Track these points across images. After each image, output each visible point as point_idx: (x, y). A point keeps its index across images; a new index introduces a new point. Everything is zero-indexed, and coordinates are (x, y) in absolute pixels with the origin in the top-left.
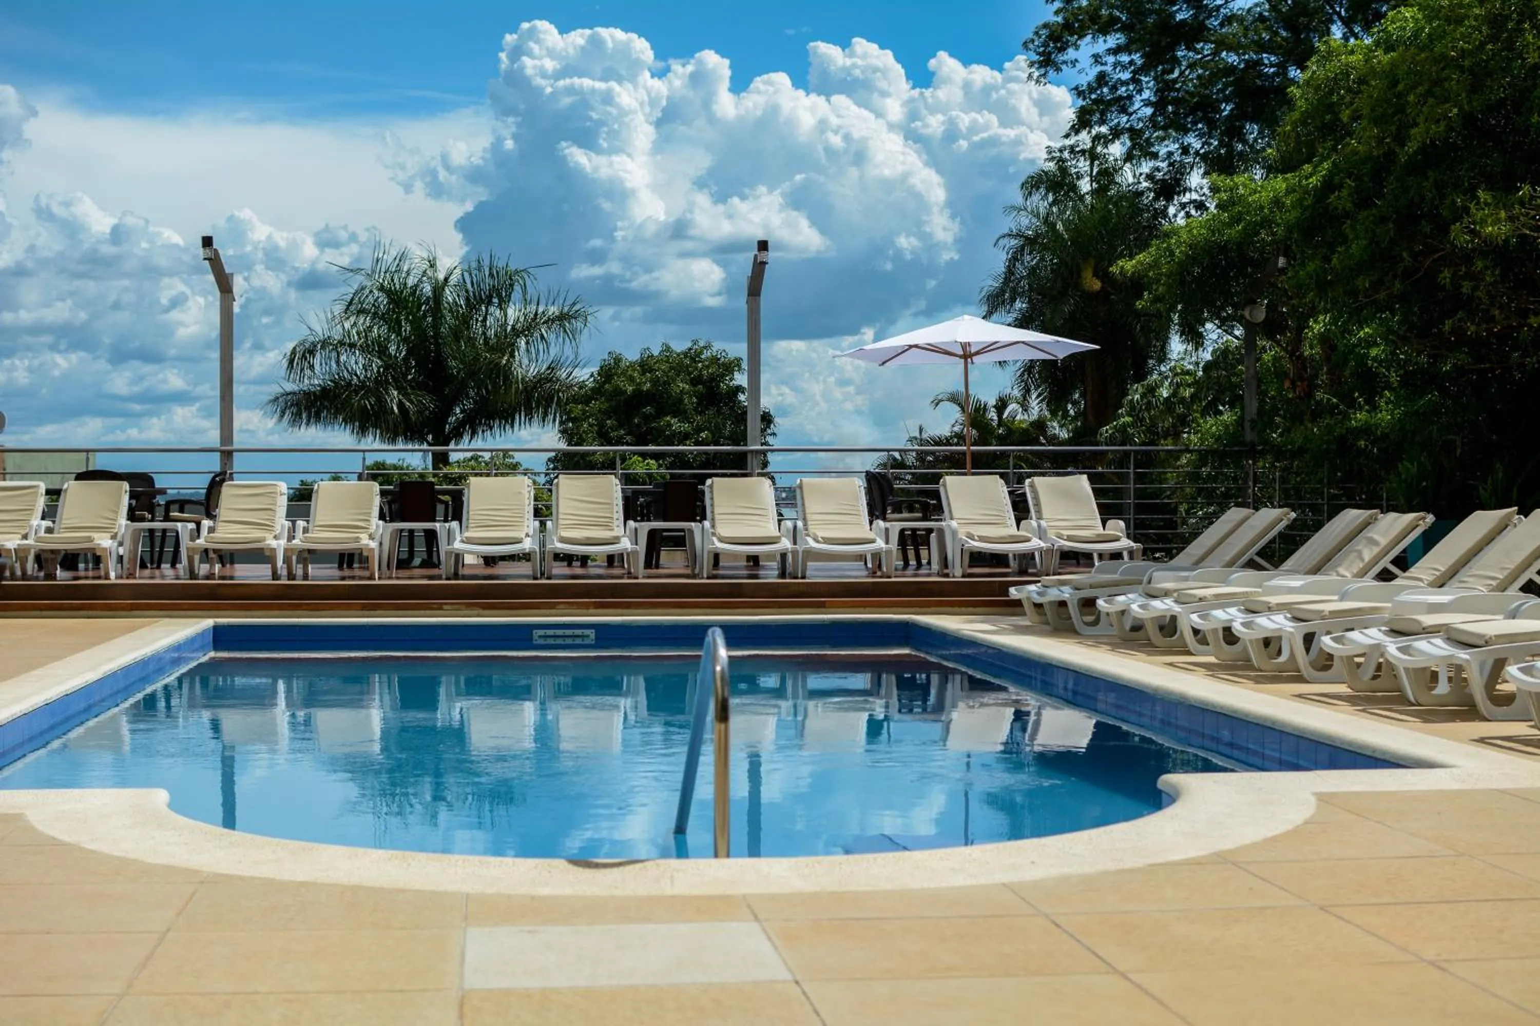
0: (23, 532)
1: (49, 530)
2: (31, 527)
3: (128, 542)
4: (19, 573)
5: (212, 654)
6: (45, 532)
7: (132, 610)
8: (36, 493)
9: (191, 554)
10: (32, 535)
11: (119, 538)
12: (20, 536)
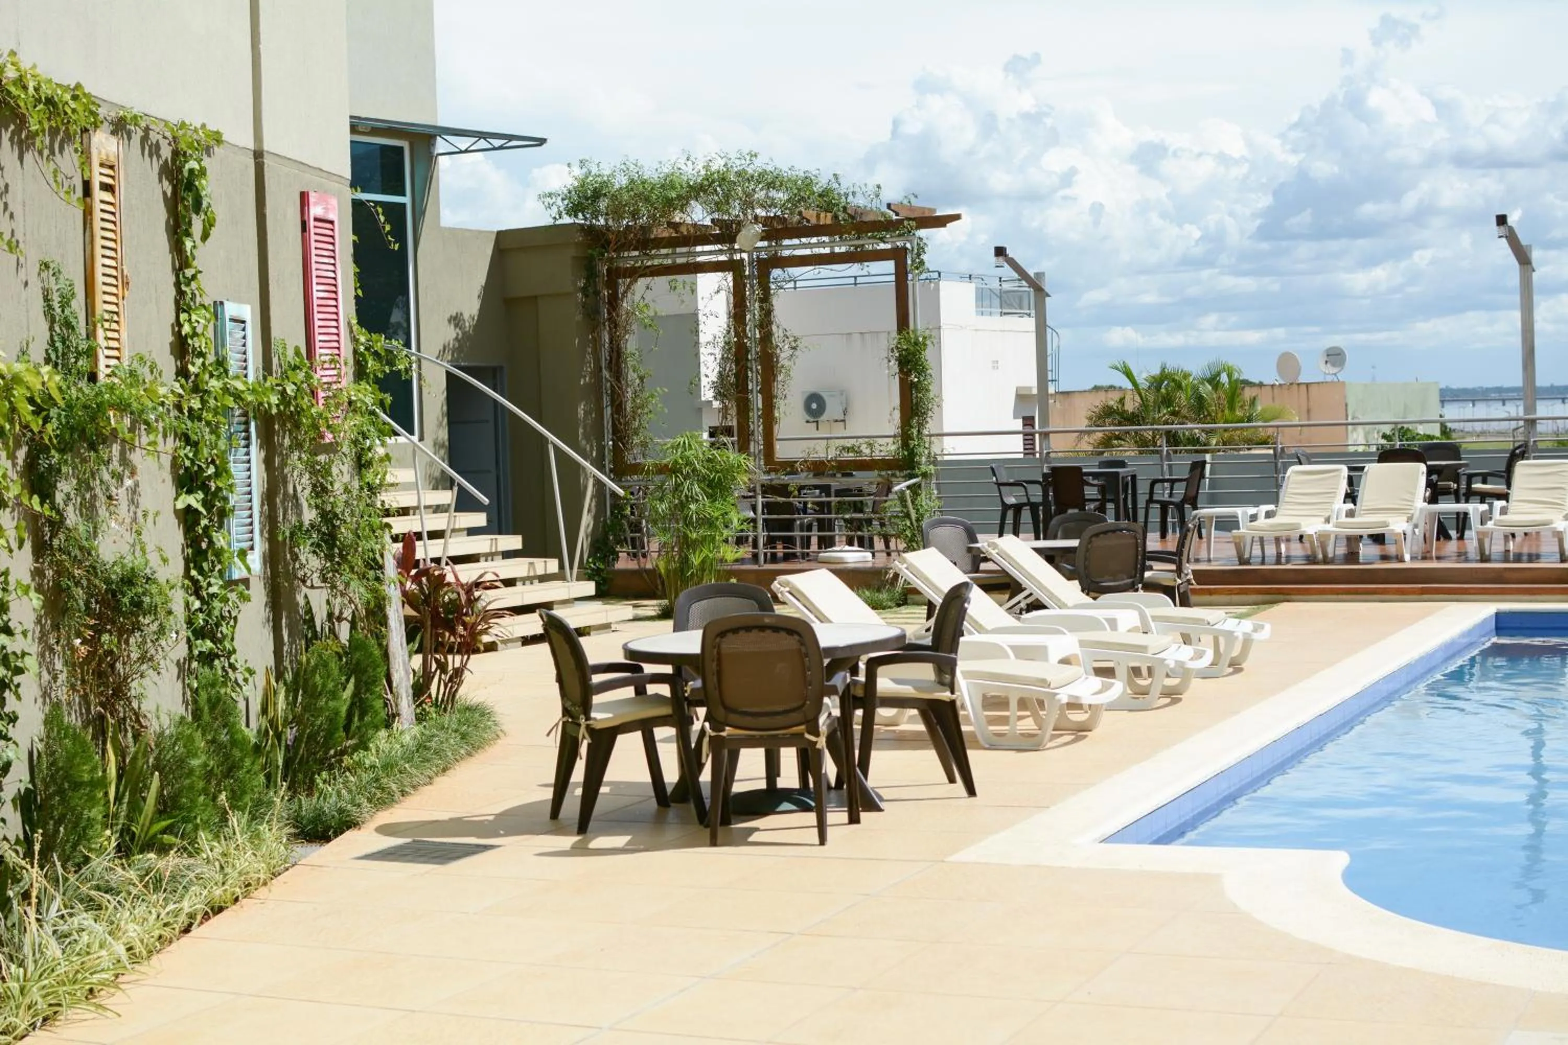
0: (1327, 515)
1: (1350, 514)
2: (1332, 511)
3: (1422, 525)
4: (1320, 556)
5: (1494, 639)
6: (1347, 516)
7: (1422, 594)
8: (1340, 476)
9: (1481, 537)
10: (1333, 520)
11: (1414, 520)
12: (1323, 520)
